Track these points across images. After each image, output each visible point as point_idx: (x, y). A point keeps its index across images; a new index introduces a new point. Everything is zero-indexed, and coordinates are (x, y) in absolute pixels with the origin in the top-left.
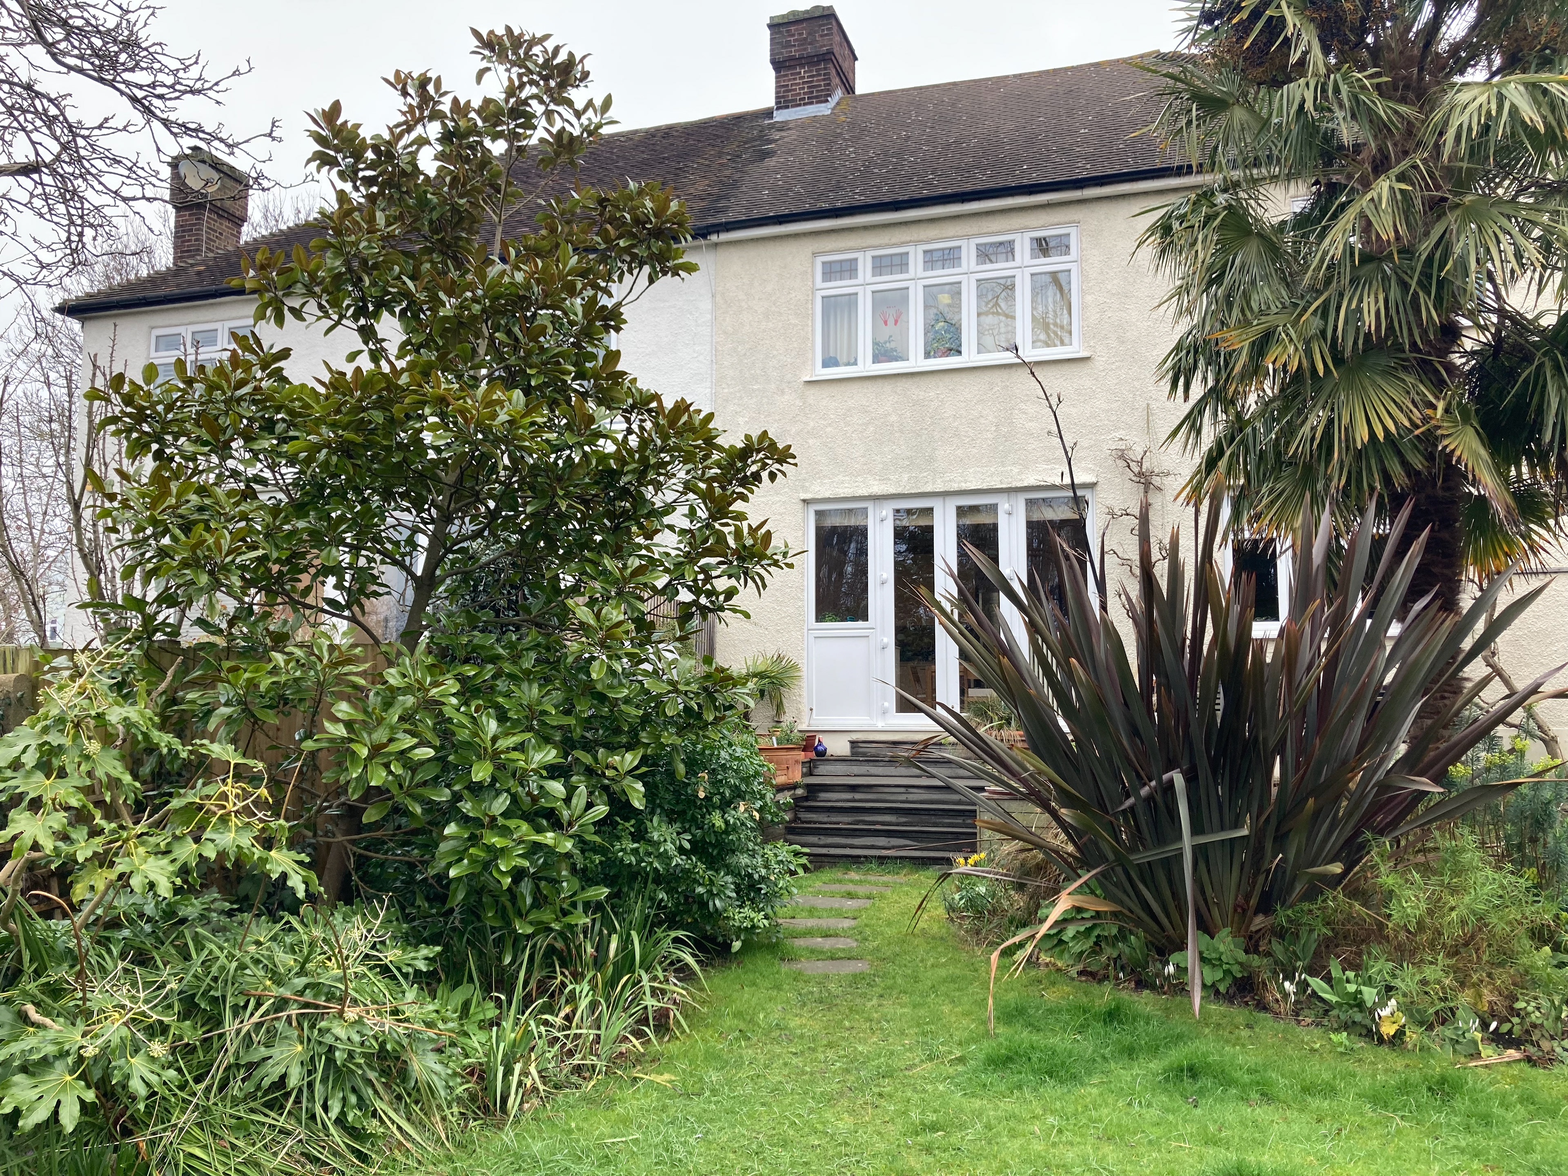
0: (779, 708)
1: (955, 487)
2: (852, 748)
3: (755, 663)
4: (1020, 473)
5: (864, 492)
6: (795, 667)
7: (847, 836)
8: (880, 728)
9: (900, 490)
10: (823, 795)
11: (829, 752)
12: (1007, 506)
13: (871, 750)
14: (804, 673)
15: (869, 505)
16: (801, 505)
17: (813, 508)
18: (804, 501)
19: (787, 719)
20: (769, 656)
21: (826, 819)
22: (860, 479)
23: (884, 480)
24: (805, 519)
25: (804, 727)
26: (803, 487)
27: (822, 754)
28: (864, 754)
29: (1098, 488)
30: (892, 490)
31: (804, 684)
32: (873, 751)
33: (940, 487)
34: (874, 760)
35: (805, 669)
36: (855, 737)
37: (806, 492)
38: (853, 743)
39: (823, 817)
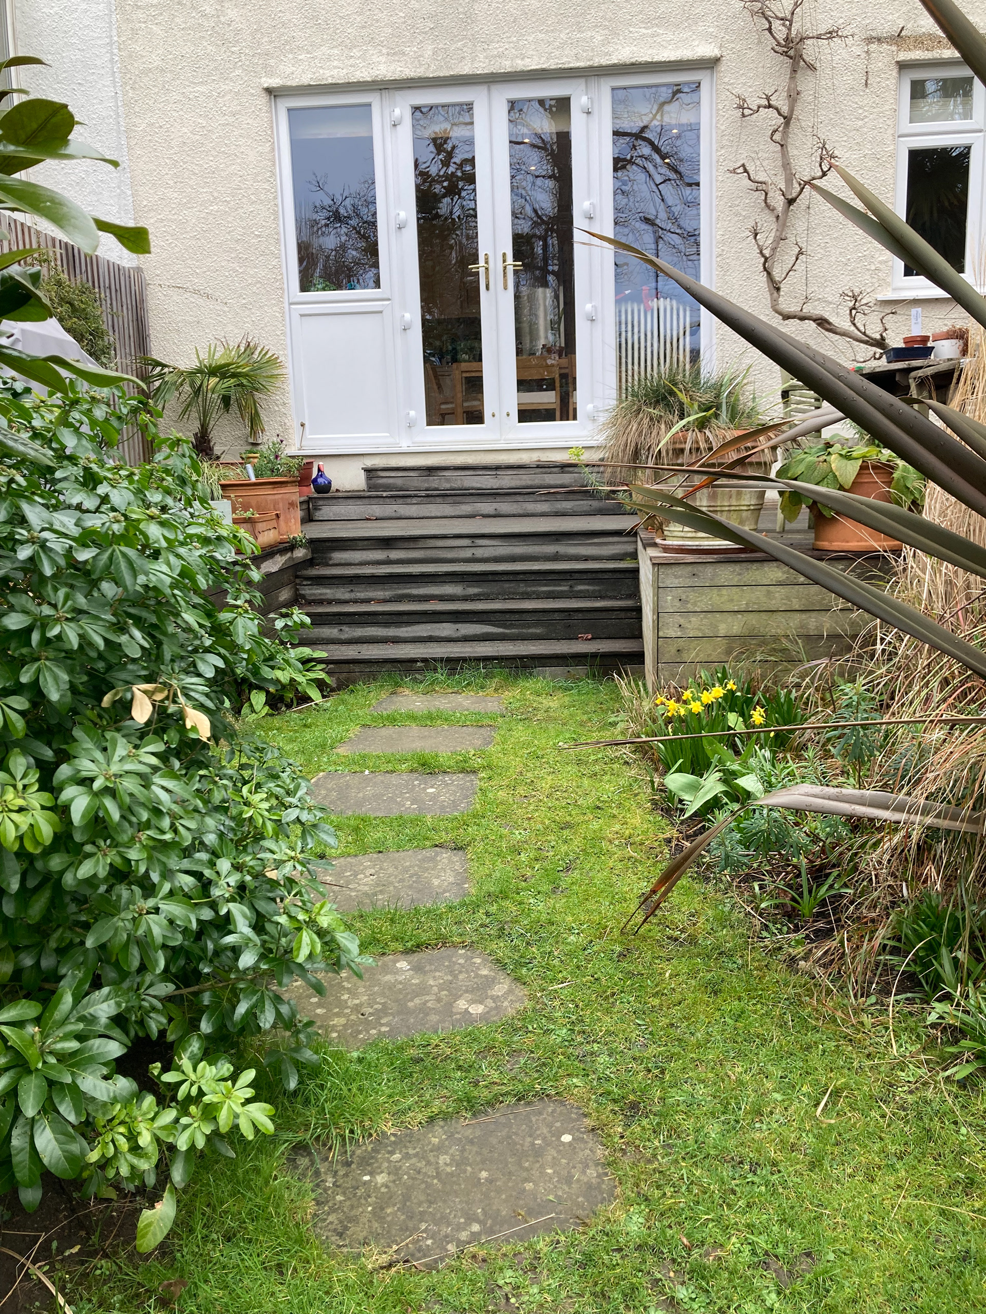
0: (255, 422)
1: (507, 66)
2: (368, 478)
3: (211, 355)
4: (606, 42)
5: (364, 74)
6: (273, 361)
7: (387, 624)
8: (405, 449)
9: (420, 72)
10: (338, 556)
11: (334, 486)
12: (584, 99)
13: (397, 480)
14: (288, 369)
15: (373, 99)
16: (264, 99)
17: (284, 105)
18: (269, 91)
19: (267, 438)
20: (233, 344)
21: (347, 596)
22: (356, 52)
23: (395, 54)
24: (272, 125)
25: (292, 450)
26: (266, 66)
27: (324, 488)
28: (387, 488)
29: (722, 67)
30: (409, 72)
31: (290, 387)
32: (399, 482)
33: (481, 67)
34: (403, 496)
35: (289, 365)
36: (370, 463)
37: (271, 74)
38: (369, 471)
39: (341, 593)
